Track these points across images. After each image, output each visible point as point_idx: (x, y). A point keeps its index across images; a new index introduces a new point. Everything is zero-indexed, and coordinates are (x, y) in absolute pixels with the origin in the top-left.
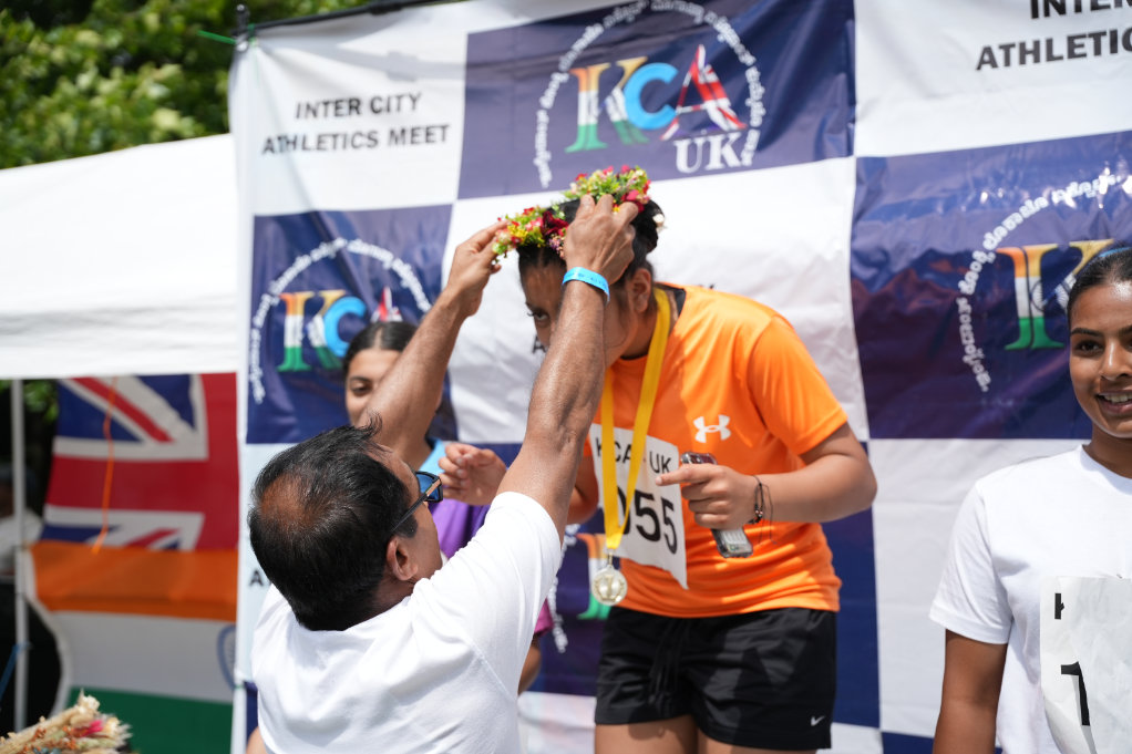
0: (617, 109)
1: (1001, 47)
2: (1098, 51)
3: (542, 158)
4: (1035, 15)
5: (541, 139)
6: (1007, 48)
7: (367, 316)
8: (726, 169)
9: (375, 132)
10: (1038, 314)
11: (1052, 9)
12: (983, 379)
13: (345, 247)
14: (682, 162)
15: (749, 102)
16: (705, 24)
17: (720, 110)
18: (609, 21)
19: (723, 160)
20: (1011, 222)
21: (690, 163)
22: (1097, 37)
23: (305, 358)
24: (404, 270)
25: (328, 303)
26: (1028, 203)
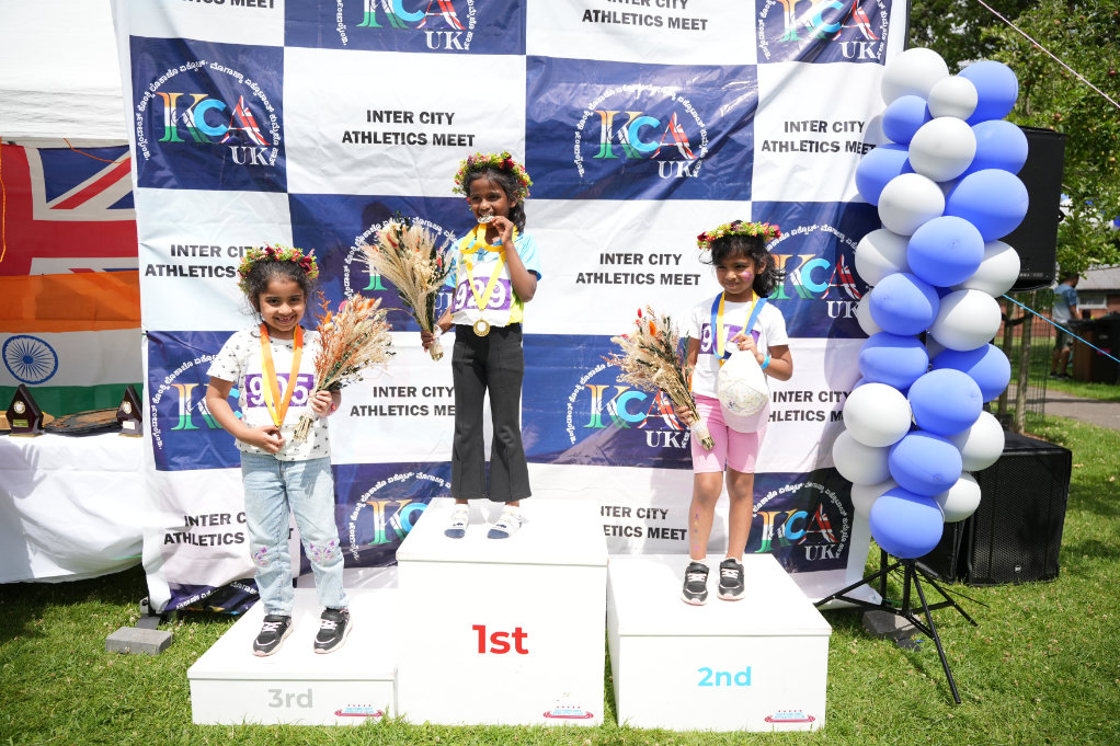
0: (388, 6)
2: (634, 23)
3: (341, 28)
4: (609, 0)
5: (339, 16)
7: (227, 111)
8: (455, 51)
10: (609, 142)
12: (581, 171)
13: (207, 66)
14: (430, 45)
15: (468, 16)
17: (451, 17)
19: (453, 45)
21: (433, 45)
22: (634, 16)
23: (179, 135)
24: (254, 86)
25: (196, 101)
26: (607, 92)
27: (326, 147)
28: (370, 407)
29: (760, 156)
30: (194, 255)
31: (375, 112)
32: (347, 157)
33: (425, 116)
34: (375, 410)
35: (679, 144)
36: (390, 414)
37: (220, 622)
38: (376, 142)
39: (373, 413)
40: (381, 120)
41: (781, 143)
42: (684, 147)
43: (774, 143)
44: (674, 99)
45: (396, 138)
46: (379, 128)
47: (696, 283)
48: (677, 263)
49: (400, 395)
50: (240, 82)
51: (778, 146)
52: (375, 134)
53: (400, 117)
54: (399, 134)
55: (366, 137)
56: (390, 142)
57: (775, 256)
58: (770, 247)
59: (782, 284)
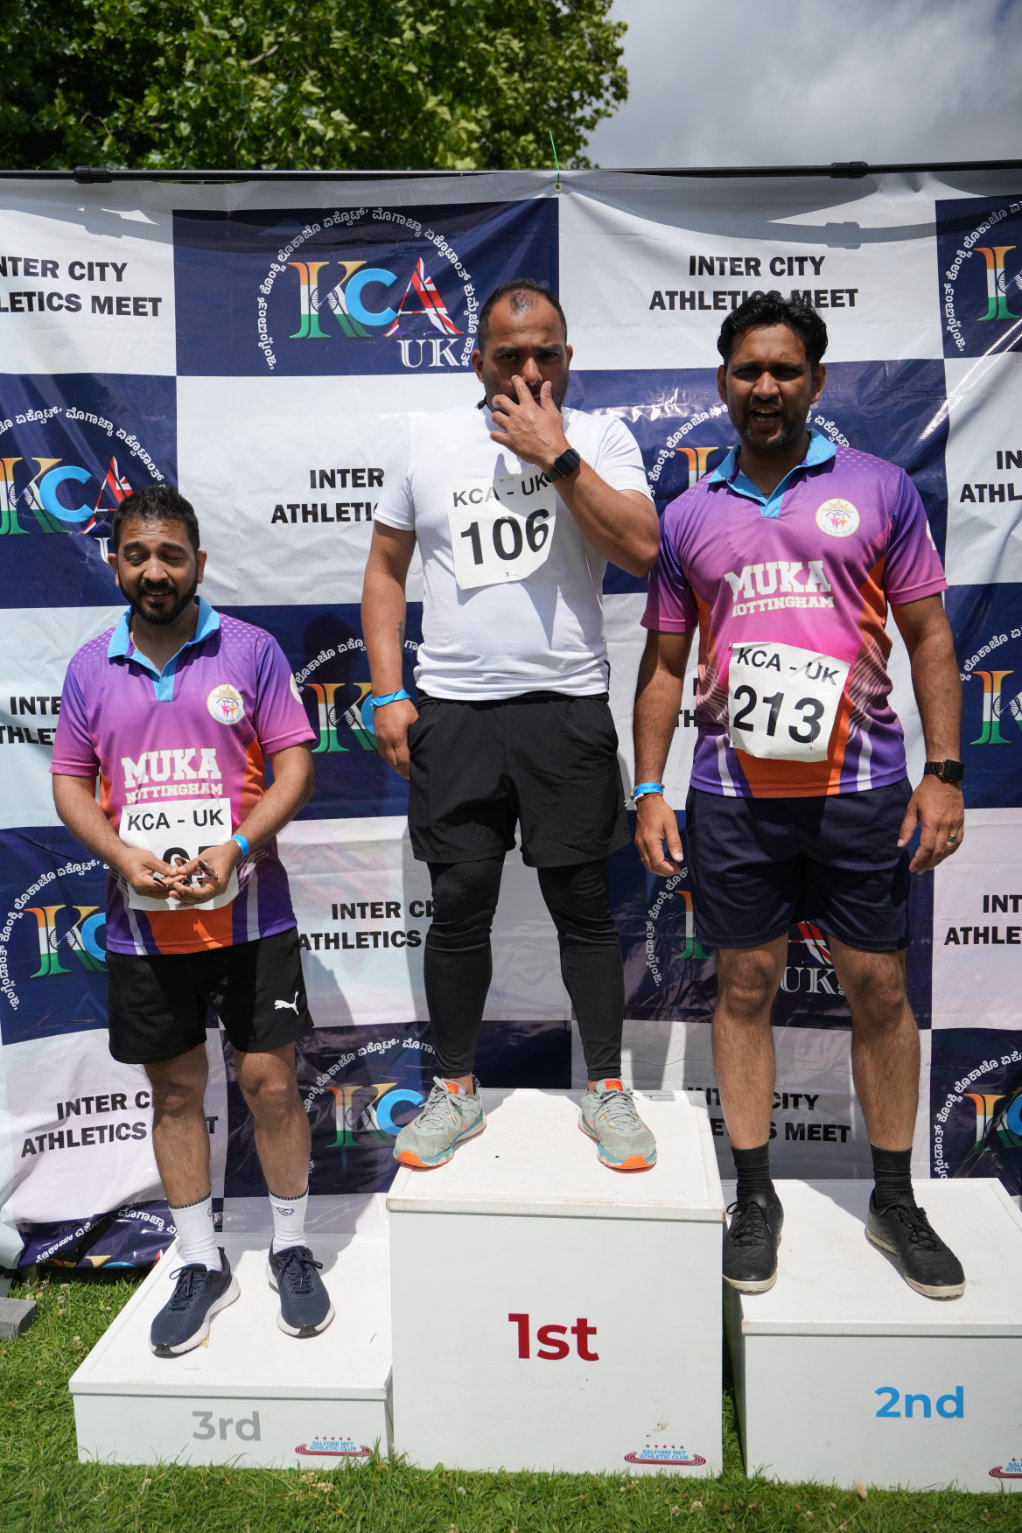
0: (338, 303)
1: (668, 293)
3: (265, 342)
4: (692, 272)
5: (262, 323)
6: (672, 294)
7: (94, 483)
8: (446, 368)
9: (77, 297)
11: (705, 270)
13: (62, 414)
14: (406, 361)
15: (466, 313)
16: (423, 238)
17: (438, 315)
18: (328, 223)
19: (443, 359)
20: (685, 429)
21: (413, 360)
22: (734, 294)
23: (22, 523)
24: (131, 440)
25: (43, 469)
26: (696, 417)
27: (244, 531)
28: (327, 935)
29: (957, 510)
30: (43, 711)
31: (323, 473)
32: (280, 545)
34: (336, 940)
36: (360, 946)
37: (102, 1285)
38: (325, 519)
39: (332, 945)
40: (332, 484)
41: (992, 487)
43: (981, 487)
45: (357, 512)
46: (330, 497)
49: (374, 916)
50: (110, 434)
51: (986, 492)
52: (324, 507)
53: (362, 478)
54: (361, 505)
55: (309, 513)
56: (348, 519)
57: (984, 674)
58: (976, 659)
59: (996, 719)
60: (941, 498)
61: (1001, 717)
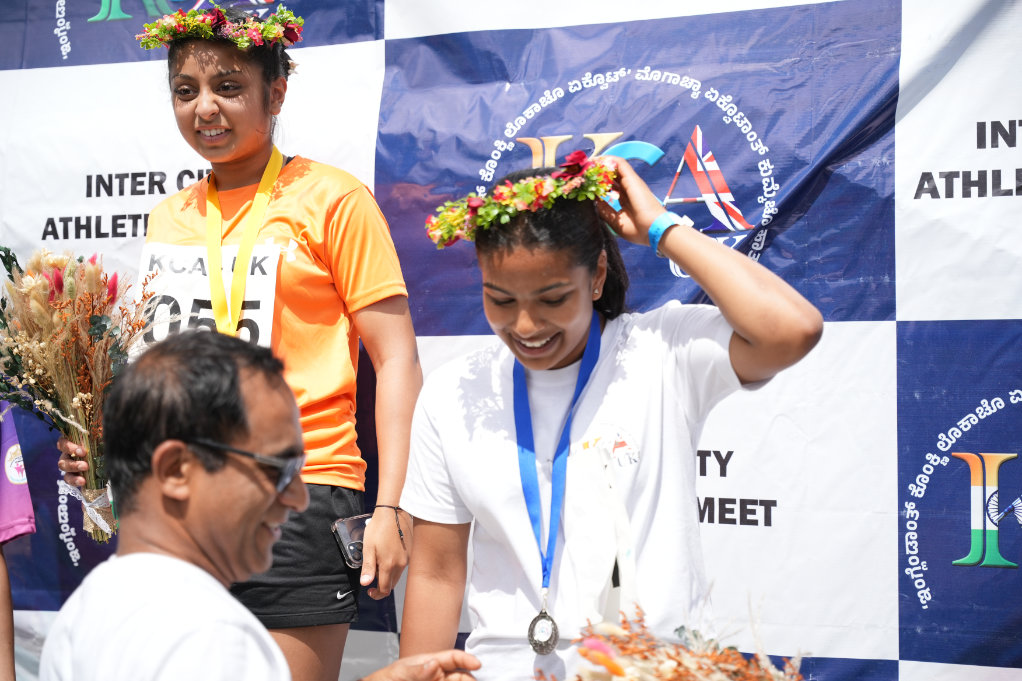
5: (61, 7)
20: (531, 112)
26: (547, 93)
29: (910, 213)
31: (100, 178)
33: (186, 177)
35: (709, 199)
38: (100, 235)
40: (110, 193)
41: (967, 175)
42: (721, 204)
43: (950, 177)
44: (695, 95)
45: (135, 225)
46: (105, 207)
47: (768, 522)
48: (723, 473)
51: (958, 183)
52: (99, 219)
53: (142, 183)
54: (139, 217)
55: (83, 227)
56: (124, 235)
57: (971, 458)
58: (955, 434)
59: (991, 527)
60: (886, 195)
61: (1000, 524)
